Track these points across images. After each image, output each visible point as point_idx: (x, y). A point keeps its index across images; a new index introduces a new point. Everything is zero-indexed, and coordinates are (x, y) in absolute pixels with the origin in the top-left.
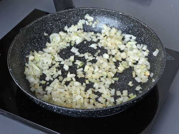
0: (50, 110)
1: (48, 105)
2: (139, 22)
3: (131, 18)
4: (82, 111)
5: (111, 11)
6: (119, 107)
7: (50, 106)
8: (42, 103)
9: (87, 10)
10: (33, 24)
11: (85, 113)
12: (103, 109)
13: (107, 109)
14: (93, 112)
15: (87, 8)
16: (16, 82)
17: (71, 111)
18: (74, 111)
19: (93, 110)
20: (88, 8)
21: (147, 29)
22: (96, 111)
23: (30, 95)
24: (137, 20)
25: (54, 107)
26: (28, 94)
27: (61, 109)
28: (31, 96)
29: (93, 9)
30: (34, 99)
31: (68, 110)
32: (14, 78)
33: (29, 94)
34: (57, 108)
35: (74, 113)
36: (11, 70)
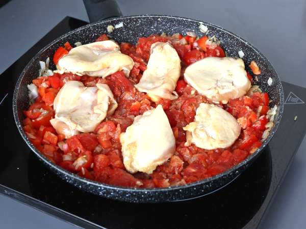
0: (92, 193)
1: (90, 185)
2: (234, 37)
3: (220, 31)
4: (148, 192)
5: (184, 19)
6: (211, 182)
7: (92, 185)
8: (79, 181)
9: (144, 18)
10: (52, 47)
11: (154, 194)
12: (185, 187)
13: (191, 187)
14: (167, 193)
15: (143, 16)
16: (31, 146)
17: (130, 193)
18: (134, 192)
19: (166, 190)
20: (145, 15)
21: (248, 48)
22: (172, 190)
23: (57, 168)
24: (231, 33)
25: (101, 187)
26: (53, 166)
27: (112, 189)
28: (59, 170)
29: (153, 18)
30: (65, 174)
31: (123, 191)
32: (27, 140)
33: (55, 167)
34: (105, 189)
35: (135, 195)
36: (20, 126)
